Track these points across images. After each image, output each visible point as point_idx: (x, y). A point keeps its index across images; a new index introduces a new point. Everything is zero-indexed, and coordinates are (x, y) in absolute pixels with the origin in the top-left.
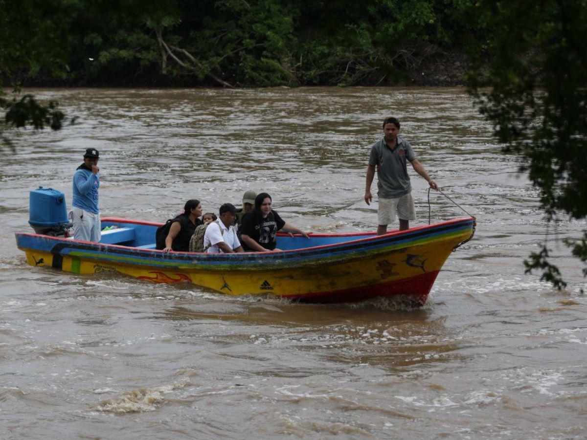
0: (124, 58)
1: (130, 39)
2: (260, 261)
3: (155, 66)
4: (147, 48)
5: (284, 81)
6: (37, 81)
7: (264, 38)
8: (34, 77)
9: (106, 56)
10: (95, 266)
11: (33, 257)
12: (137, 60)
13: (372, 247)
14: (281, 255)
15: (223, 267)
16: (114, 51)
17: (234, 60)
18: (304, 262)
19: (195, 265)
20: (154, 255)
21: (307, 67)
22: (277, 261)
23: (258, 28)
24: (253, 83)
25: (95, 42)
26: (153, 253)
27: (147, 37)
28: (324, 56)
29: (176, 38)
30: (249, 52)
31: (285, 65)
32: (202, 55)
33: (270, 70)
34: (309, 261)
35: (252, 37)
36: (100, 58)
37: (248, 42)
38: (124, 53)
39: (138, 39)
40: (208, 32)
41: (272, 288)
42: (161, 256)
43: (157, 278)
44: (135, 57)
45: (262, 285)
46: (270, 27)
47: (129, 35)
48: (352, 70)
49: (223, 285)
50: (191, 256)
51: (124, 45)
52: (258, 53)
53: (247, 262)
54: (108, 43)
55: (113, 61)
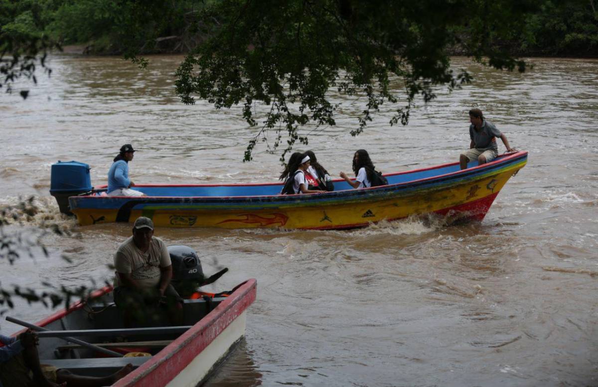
0: (581, 39)
1: (584, 27)
2: (371, 195)
6: (526, 52)
8: (524, 50)
9: (569, 37)
10: (171, 216)
11: (91, 216)
12: (588, 41)
13: (475, 175)
14: (393, 187)
15: (330, 203)
16: (574, 34)
18: (417, 191)
19: (298, 204)
20: (250, 200)
22: (389, 193)
25: (562, 28)
26: (248, 199)
27: (594, 26)
34: (421, 190)
36: (566, 39)
38: (580, 36)
39: (589, 27)
41: (374, 216)
42: (259, 200)
43: (247, 219)
44: (587, 38)
45: (365, 214)
47: (583, 25)
49: (324, 218)
50: (294, 197)
51: (580, 31)
53: (356, 196)
54: (570, 29)
55: (574, 41)
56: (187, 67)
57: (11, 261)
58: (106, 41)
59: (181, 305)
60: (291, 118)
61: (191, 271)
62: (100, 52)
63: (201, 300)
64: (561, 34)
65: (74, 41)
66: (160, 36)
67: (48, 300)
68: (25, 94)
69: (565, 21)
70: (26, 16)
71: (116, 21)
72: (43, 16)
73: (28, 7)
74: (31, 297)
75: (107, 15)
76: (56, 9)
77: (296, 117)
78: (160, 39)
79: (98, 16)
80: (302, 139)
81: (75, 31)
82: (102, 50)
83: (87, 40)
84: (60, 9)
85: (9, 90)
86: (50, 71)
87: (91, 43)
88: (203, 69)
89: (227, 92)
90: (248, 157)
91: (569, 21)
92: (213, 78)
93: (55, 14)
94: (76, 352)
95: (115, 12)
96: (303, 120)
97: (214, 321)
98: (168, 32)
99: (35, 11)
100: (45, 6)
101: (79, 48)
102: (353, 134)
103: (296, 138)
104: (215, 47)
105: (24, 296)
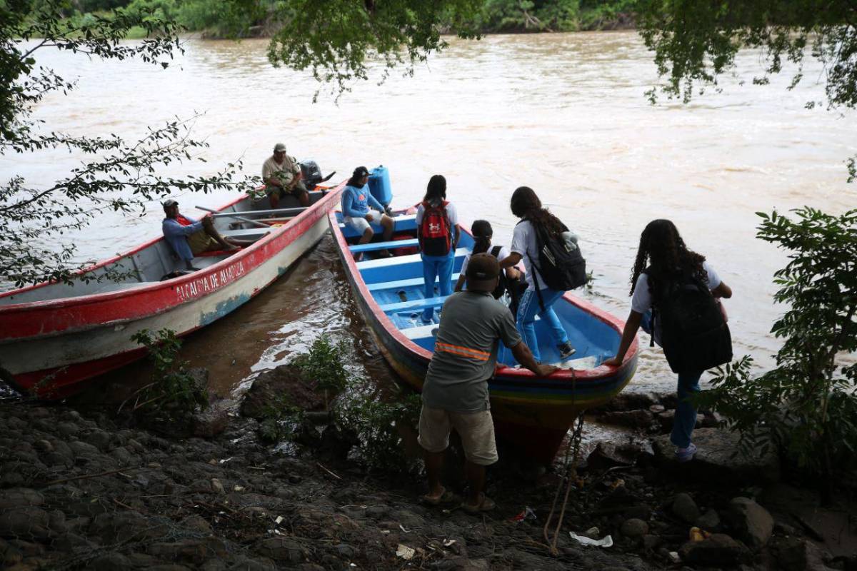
0: (512, 22)
1: (514, 13)
3: (523, 25)
4: (520, 17)
5: (574, 30)
7: (566, 12)
9: (504, 21)
12: (516, 22)
16: (508, 18)
17: (555, 21)
21: (583, 23)
23: (565, 8)
24: (562, 31)
27: (520, 12)
28: (590, 18)
29: (532, 13)
30: (560, 17)
31: (575, 23)
32: (542, 19)
33: (568, 25)
35: (562, 11)
36: (502, 22)
37: (561, 14)
38: (511, 20)
39: (517, 13)
40: (545, 10)
46: (570, 7)
48: (602, 23)
51: (512, 16)
52: (564, 18)
54: (505, 15)
55: (508, 23)
56: (273, 45)
57: (166, 163)
58: (215, 30)
59: (307, 195)
60: (340, 77)
61: (314, 174)
62: (213, 37)
63: (320, 191)
64: (499, 19)
65: (194, 29)
66: (251, 26)
67: (192, 187)
68: (165, 65)
69: (502, 10)
70: (159, 12)
71: (220, 15)
72: (170, 12)
73: (159, 5)
74: (181, 185)
75: (214, 12)
76: (178, 7)
77: (343, 76)
78: (250, 28)
79: (208, 13)
80: (348, 89)
81: (194, 23)
82: (214, 35)
83: (202, 29)
84: (182, 7)
85: (154, 62)
86: (183, 51)
87: (205, 31)
88: (284, 45)
89: (300, 61)
90: (315, 101)
91: (505, 10)
92: (290, 51)
93: (179, 11)
94: (244, 225)
95: (220, 10)
96: (348, 77)
97: (324, 203)
98: (255, 24)
99: (165, 10)
100: (170, 6)
101: (198, 35)
102: (379, 85)
103: (344, 88)
104: (290, 31)
105: (176, 185)
